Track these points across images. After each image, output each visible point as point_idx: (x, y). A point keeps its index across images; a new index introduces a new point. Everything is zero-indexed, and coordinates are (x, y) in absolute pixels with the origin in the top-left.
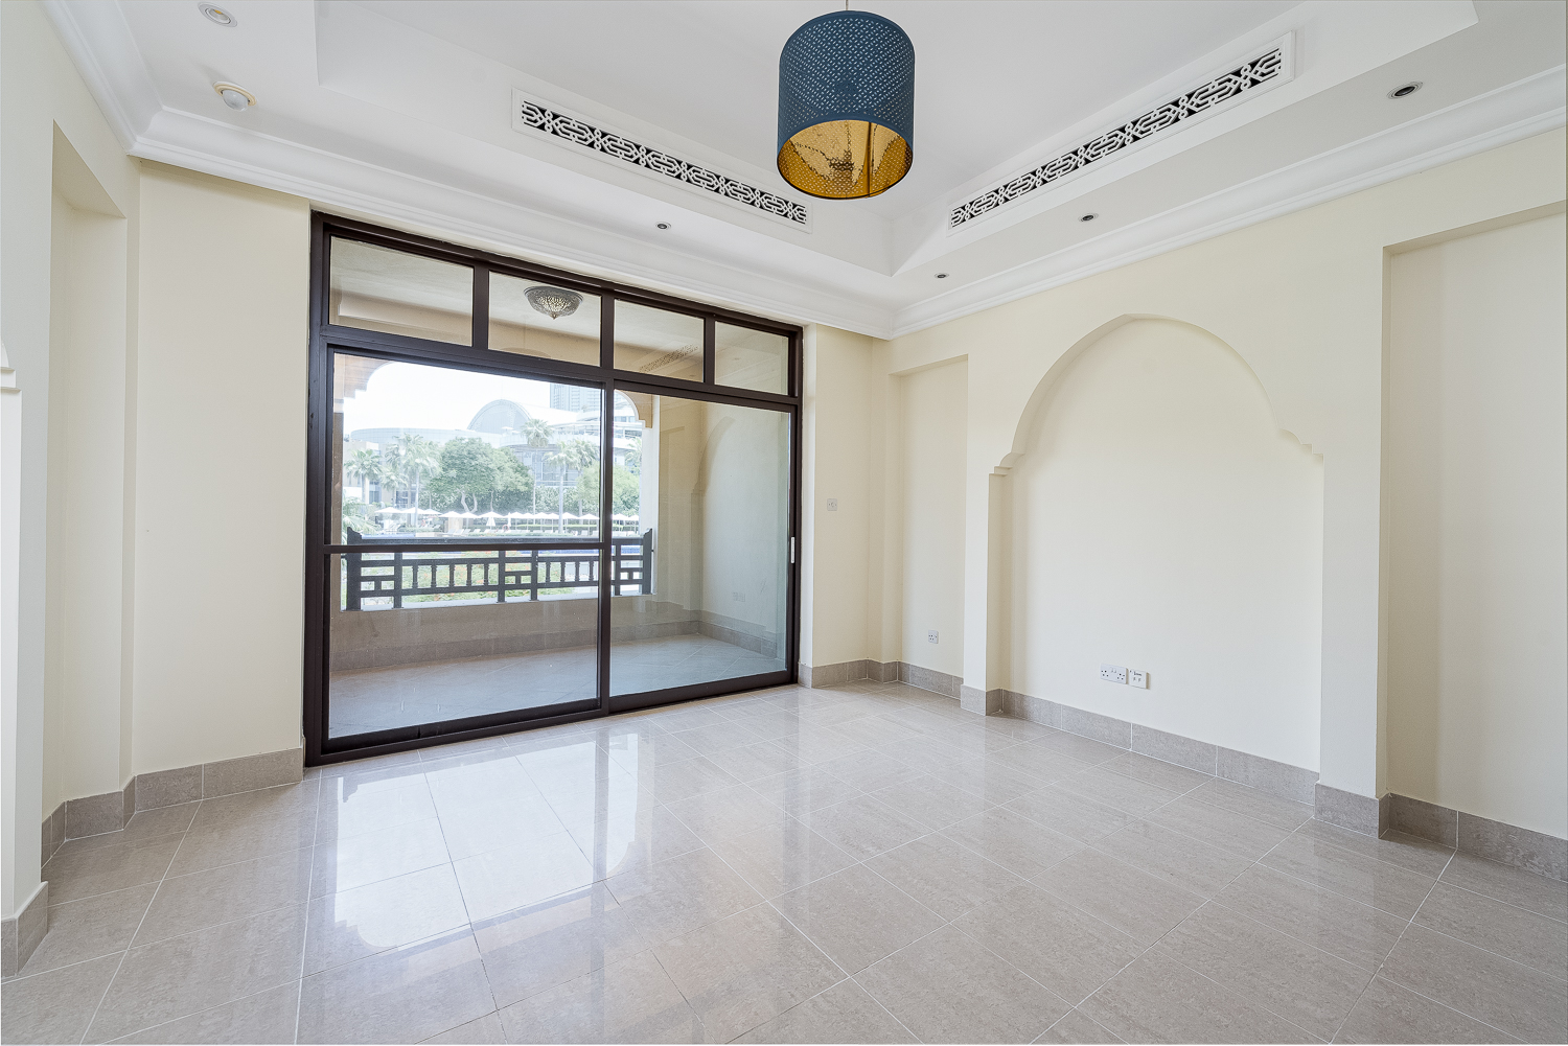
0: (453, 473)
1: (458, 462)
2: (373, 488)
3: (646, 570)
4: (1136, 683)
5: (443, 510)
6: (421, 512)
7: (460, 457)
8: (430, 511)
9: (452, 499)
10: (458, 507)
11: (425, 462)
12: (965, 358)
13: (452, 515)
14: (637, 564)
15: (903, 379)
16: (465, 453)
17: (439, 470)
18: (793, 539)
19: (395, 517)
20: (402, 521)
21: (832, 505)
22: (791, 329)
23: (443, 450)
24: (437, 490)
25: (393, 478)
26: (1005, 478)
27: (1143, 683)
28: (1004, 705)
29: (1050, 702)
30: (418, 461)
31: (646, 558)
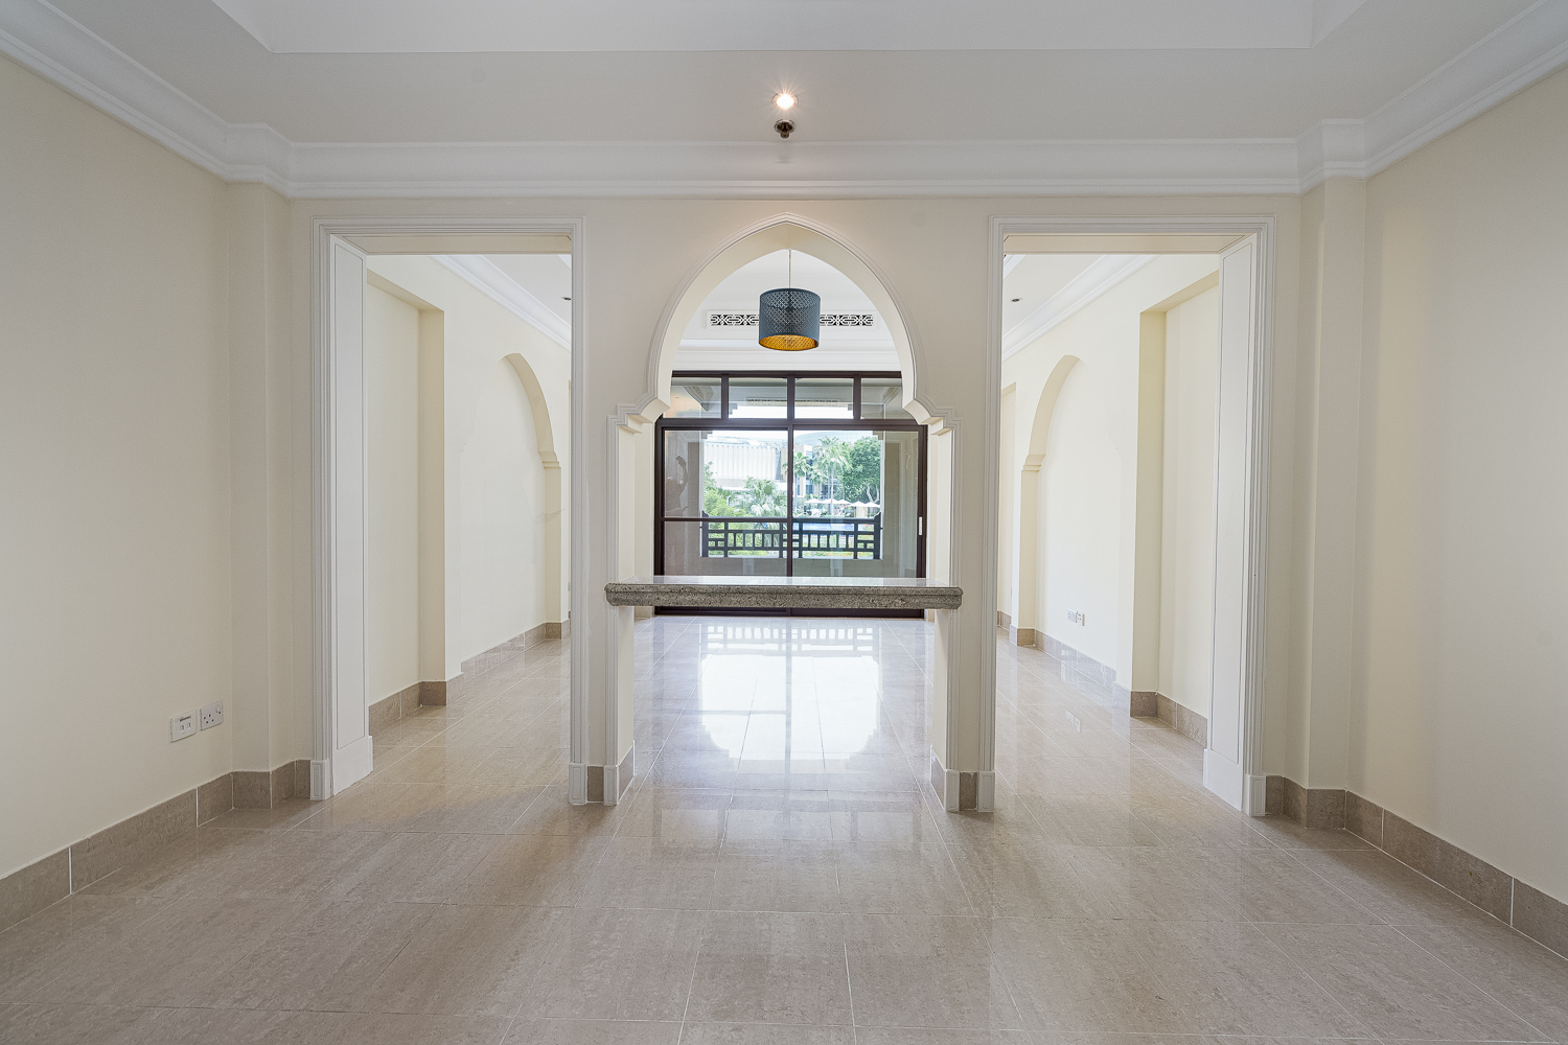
0: (860, 468)
1: (864, 459)
2: (808, 483)
3: (876, 542)
5: (853, 501)
6: (835, 502)
7: (866, 454)
8: (843, 502)
9: (859, 492)
10: (865, 499)
11: (838, 461)
13: (858, 504)
14: (871, 538)
16: (869, 450)
17: (849, 467)
18: (921, 518)
19: (819, 506)
20: (824, 510)
23: (852, 449)
24: (848, 484)
25: (819, 474)
30: (833, 460)
31: (876, 533)
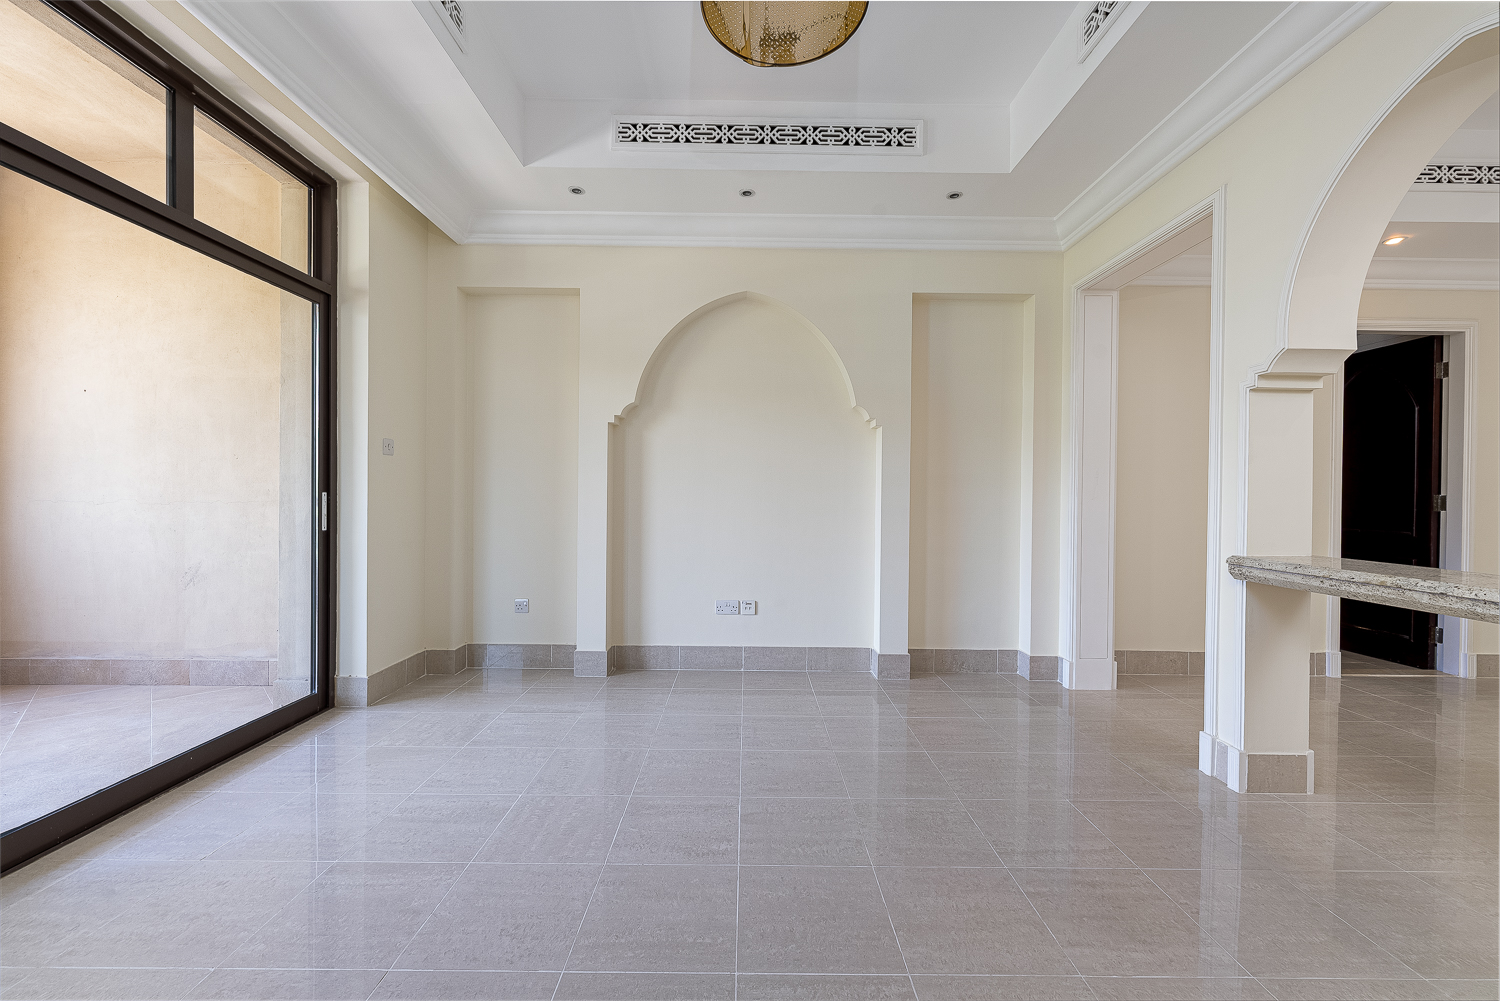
4: (748, 612)
12: (576, 292)
15: (473, 297)
18: (324, 494)
21: (388, 447)
22: (325, 180)
26: (620, 428)
27: (753, 611)
28: (624, 661)
29: (667, 647)
